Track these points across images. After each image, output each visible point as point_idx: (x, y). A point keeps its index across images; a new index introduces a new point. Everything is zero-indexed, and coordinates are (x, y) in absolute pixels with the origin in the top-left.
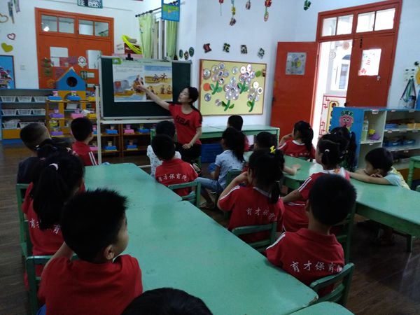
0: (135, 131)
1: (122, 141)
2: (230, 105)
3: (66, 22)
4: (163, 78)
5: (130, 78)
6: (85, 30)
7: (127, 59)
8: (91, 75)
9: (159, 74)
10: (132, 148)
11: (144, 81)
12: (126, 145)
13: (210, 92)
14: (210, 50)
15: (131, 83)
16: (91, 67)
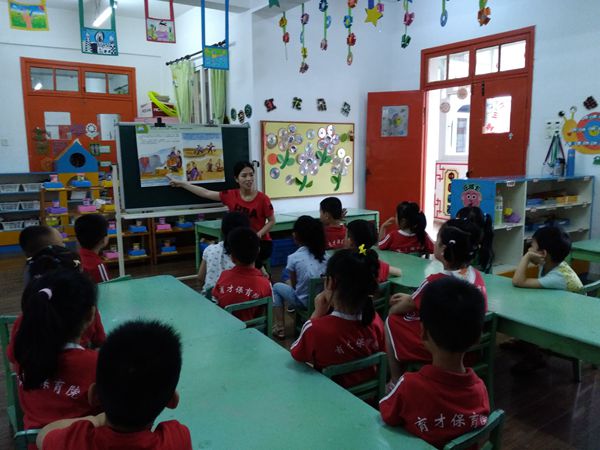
0: (172, 226)
1: (153, 242)
2: (308, 182)
3: (66, 75)
4: (210, 149)
5: (163, 151)
6: (94, 86)
7: (156, 125)
8: (105, 149)
9: (204, 144)
10: (168, 250)
11: (182, 155)
12: (160, 247)
13: (278, 165)
14: (274, 108)
15: (164, 158)
16: (105, 137)
